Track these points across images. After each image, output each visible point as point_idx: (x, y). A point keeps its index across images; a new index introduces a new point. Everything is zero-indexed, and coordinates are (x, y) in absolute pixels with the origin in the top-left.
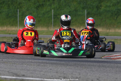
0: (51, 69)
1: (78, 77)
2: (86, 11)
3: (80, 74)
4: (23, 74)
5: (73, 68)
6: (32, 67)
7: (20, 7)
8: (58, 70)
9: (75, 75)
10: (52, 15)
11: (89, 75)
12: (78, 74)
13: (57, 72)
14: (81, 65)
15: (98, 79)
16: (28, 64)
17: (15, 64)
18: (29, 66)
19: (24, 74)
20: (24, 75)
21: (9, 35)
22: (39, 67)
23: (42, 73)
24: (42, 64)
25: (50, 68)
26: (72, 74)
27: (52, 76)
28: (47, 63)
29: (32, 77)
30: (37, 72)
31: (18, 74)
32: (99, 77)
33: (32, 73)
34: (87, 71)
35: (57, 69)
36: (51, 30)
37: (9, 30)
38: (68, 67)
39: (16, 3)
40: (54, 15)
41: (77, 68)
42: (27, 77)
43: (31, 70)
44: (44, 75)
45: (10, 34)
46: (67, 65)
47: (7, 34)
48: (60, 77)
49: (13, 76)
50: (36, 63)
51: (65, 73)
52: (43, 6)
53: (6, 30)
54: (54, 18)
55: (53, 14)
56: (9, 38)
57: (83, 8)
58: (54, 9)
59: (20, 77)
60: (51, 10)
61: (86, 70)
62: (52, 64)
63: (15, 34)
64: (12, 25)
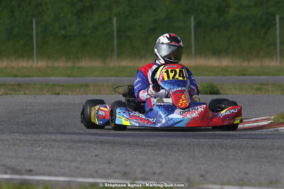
0: (97, 156)
1: (157, 172)
2: (192, 18)
3: (162, 166)
4: (28, 168)
5: (150, 151)
6: (52, 153)
7: (40, 13)
8: (114, 157)
9: (152, 166)
10: (113, 31)
11: (183, 166)
12: (159, 165)
13: (110, 163)
14: (170, 144)
15: (202, 176)
16: (46, 146)
17: (14, 144)
18: (46, 150)
19: (32, 168)
20: (30, 171)
21: (12, 78)
22: (71, 151)
23: (74, 164)
24: (79, 145)
25: (97, 153)
26: (144, 165)
27: (96, 172)
28: (90, 142)
29: (50, 175)
30: (62, 163)
31: (18, 168)
32: (207, 172)
33: (50, 165)
34: (180, 157)
35: (111, 155)
36: (111, 65)
37: (13, 68)
38: (138, 150)
39: (30, 4)
40: (118, 31)
41: (158, 152)
42: (36, 175)
43: (50, 159)
44: (78, 168)
45: (15, 76)
46: (137, 144)
47: (9, 76)
48: (115, 172)
49: (6, 173)
50: (65, 141)
51: (127, 162)
52: (92, 10)
53: (6, 68)
54: (119, 38)
55: (115, 29)
56: (14, 85)
57: (187, 13)
58: (118, 16)
59: (21, 174)
60: (110, 19)
61: (180, 155)
62: (102, 142)
63: (26, 76)
64: (22, 56)
